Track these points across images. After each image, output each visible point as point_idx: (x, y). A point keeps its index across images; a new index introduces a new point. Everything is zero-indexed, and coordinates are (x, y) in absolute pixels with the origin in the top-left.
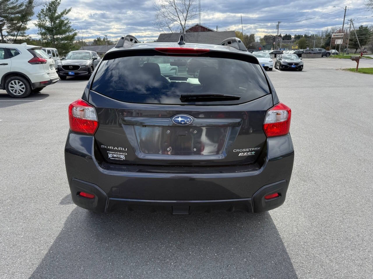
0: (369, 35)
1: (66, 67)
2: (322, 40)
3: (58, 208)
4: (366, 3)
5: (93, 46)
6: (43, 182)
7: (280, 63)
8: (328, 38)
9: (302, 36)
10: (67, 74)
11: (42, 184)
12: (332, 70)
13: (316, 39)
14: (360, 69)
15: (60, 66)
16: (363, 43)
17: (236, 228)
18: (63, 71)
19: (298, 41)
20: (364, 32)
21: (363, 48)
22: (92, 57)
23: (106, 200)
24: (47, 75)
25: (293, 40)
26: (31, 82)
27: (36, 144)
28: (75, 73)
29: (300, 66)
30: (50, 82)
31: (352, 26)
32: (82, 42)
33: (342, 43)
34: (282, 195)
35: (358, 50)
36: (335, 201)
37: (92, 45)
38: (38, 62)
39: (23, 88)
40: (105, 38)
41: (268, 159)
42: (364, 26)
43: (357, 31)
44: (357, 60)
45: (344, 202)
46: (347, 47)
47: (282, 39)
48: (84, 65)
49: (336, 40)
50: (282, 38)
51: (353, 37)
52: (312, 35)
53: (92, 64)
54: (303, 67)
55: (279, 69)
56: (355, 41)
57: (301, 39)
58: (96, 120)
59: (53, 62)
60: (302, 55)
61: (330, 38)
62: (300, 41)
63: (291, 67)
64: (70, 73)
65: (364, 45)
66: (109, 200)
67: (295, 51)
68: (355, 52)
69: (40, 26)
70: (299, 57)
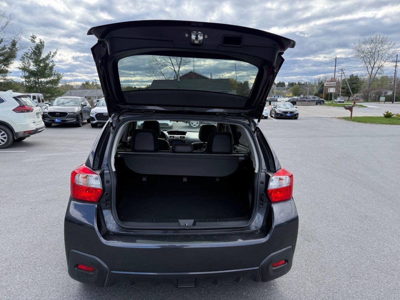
0: (360, 83)
1: (53, 114)
2: (315, 87)
3: (47, 280)
5: (81, 89)
6: (29, 249)
7: (275, 112)
8: (321, 85)
9: (296, 84)
10: (53, 121)
11: (28, 251)
12: (327, 118)
13: (309, 86)
14: (354, 117)
15: (46, 113)
16: (355, 91)
17: (242, 298)
18: (48, 117)
19: (291, 88)
20: (355, 81)
21: (355, 96)
22: (81, 102)
23: (107, 274)
24: (33, 124)
25: (286, 87)
26: (15, 132)
27: (20, 203)
28: (62, 120)
29: (295, 114)
30: (36, 131)
31: (343, 74)
32: (69, 85)
33: (335, 92)
34: (289, 262)
35: (351, 98)
36: (341, 263)
37: (79, 89)
38: (23, 111)
39: (5, 138)
40: (94, 81)
41: (274, 226)
42: (354, 75)
43: (349, 80)
44: (350, 109)
45: (350, 264)
46: (340, 95)
47: (276, 87)
48: (73, 112)
49: (329, 89)
50: (276, 85)
51: (345, 85)
52: (305, 83)
53: (81, 111)
54: (298, 115)
55: (274, 118)
56: (347, 89)
57: (295, 86)
58: (100, 188)
59: (40, 110)
60: (297, 102)
61: (323, 86)
62: (294, 88)
63: (286, 116)
64: (56, 120)
65: (356, 93)
66: (110, 273)
67: (289, 99)
68: (347, 100)
69: (24, 69)
70: (294, 105)
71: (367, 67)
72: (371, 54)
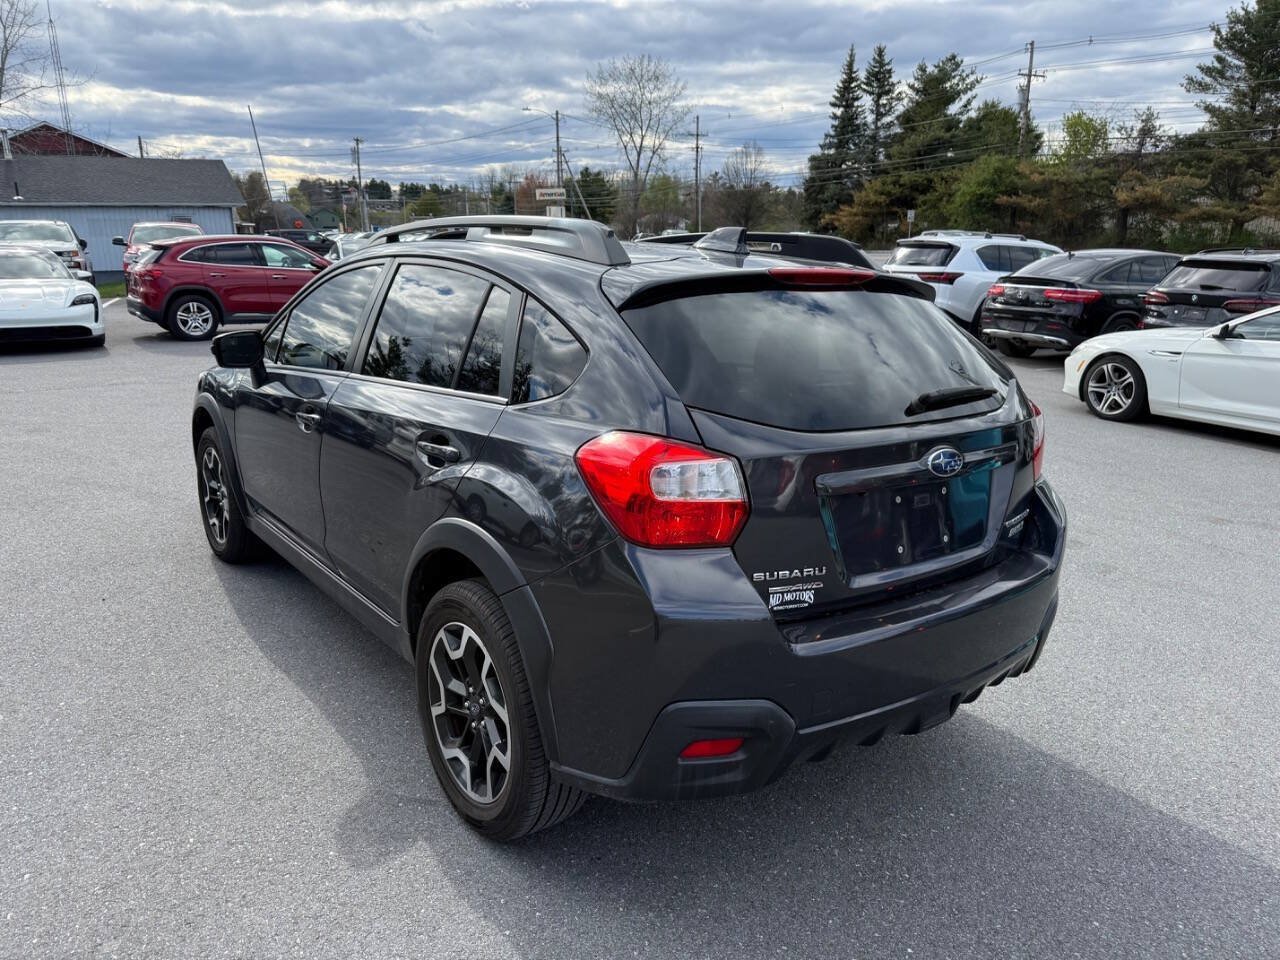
4: (591, 106)
9: (423, 188)
19: (413, 203)
20: (594, 187)
25: (396, 197)
42: (592, 170)
43: (581, 183)
50: (360, 191)
52: (451, 187)
57: (423, 197)
58: (740, 500)
62: (421, 205)
66: (796, 737)
71: (625, 147)
72: (633, 108)
